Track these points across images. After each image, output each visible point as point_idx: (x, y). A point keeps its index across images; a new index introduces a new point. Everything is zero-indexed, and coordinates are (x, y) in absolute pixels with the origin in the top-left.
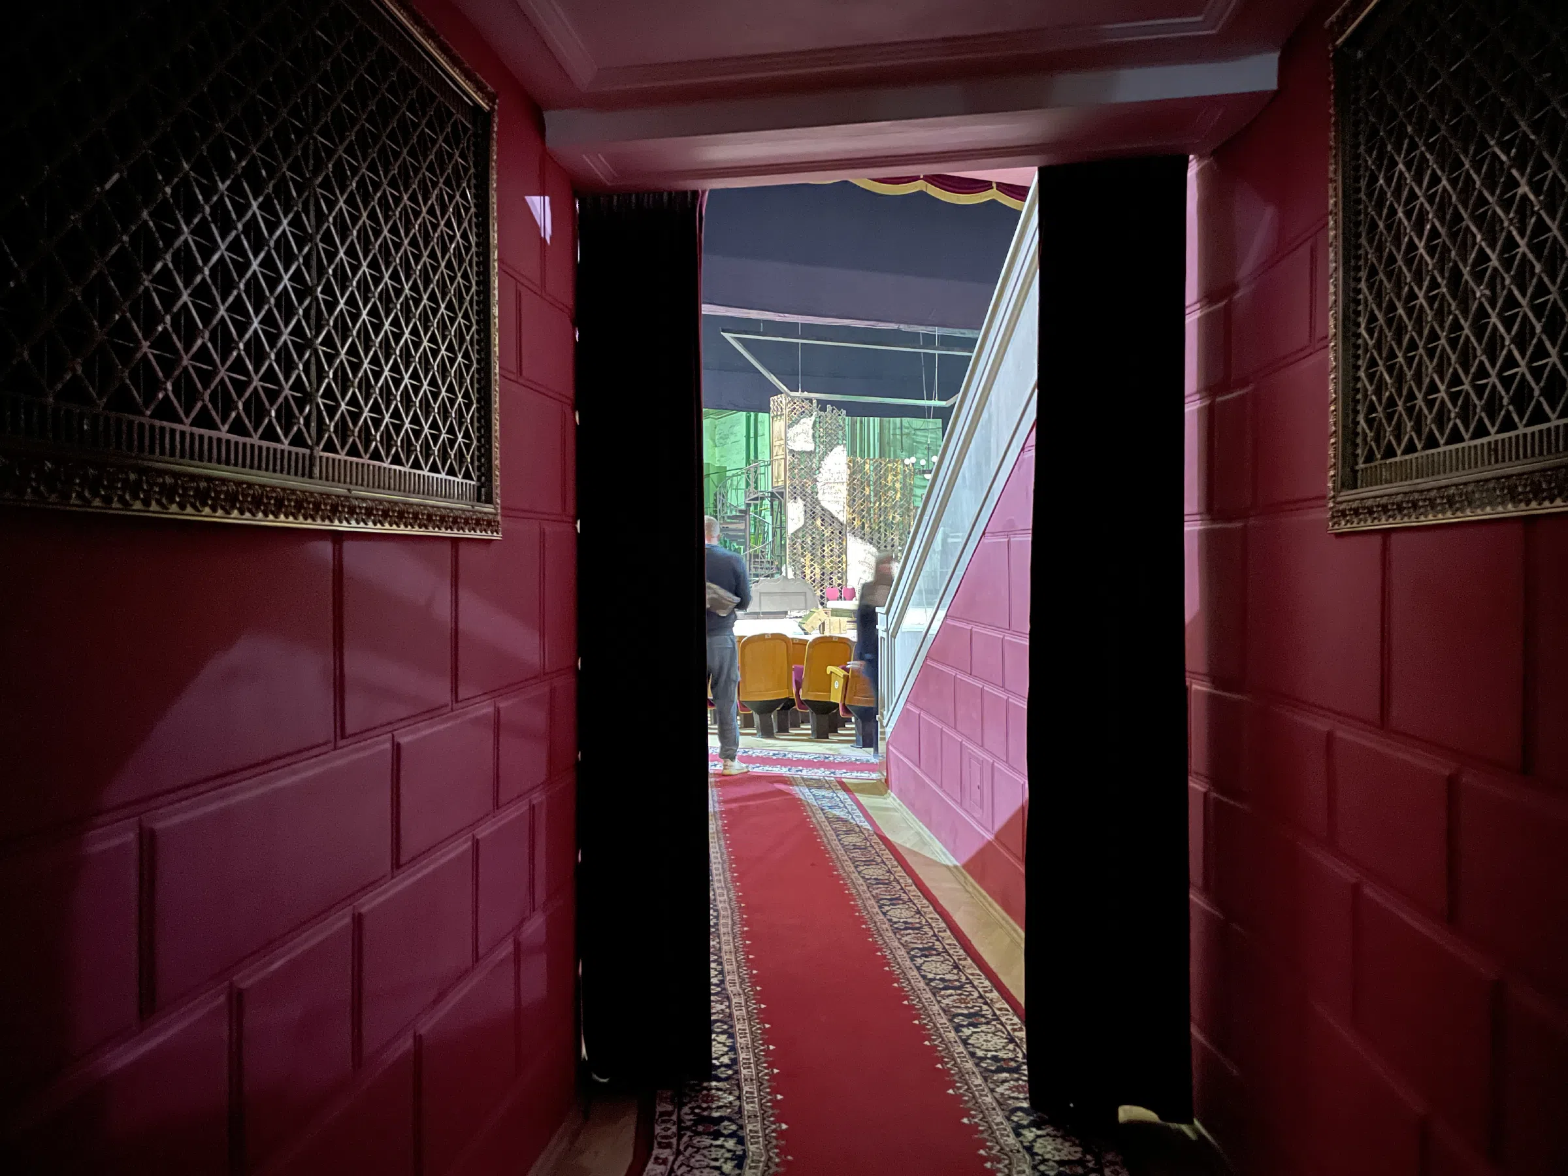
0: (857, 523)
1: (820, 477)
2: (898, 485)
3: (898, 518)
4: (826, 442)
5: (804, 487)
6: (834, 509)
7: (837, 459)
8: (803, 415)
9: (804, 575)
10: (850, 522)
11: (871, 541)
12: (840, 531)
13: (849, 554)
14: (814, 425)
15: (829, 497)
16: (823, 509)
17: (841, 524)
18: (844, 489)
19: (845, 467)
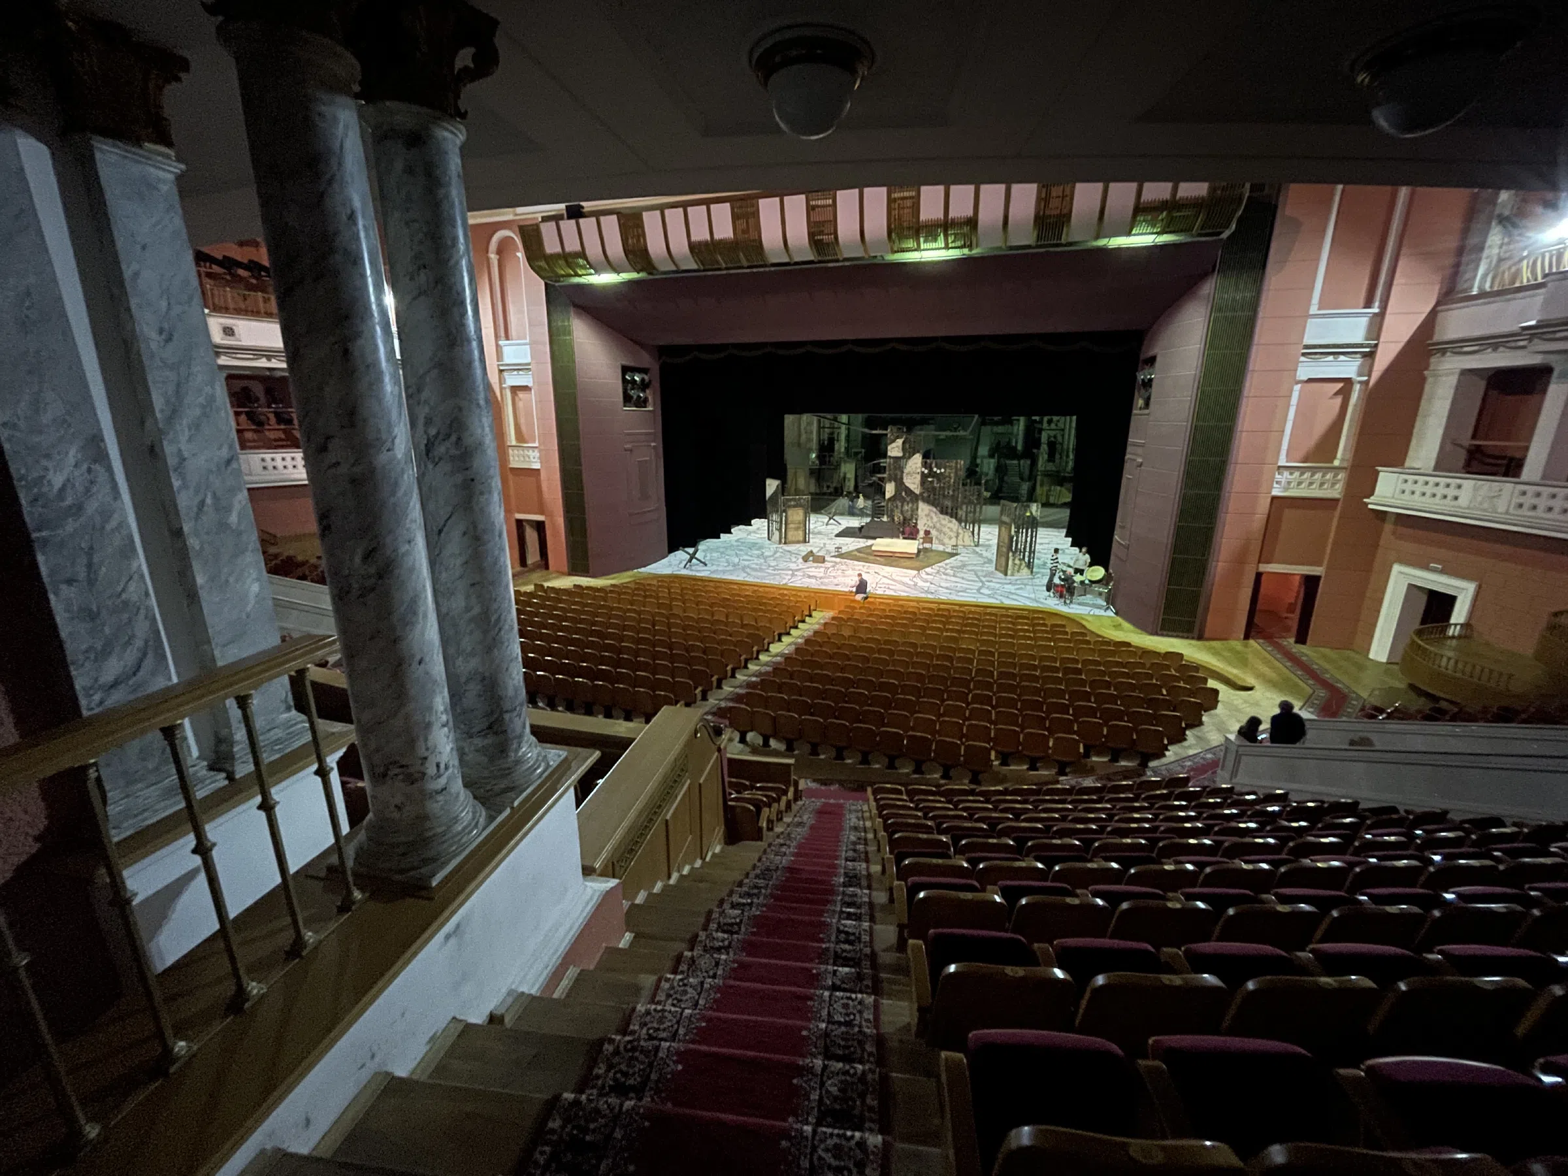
0: (925, 495)
1: (906, 471)
2: (952, 475)
3: (951, 493)
4: (908, 452)
5: (896, 475)
6: (912, 487)
7: (915, 461)
8: (898, 437)
9: (893, 520)
10: (921, 494)
11: (933, 504)
12: (915, 498)
13: (920, 510)
14: (904, 443)
15: (910, 481)
16: (906, 487)
17: (916, 495)
18: (919, 477)
19: (920, 465)
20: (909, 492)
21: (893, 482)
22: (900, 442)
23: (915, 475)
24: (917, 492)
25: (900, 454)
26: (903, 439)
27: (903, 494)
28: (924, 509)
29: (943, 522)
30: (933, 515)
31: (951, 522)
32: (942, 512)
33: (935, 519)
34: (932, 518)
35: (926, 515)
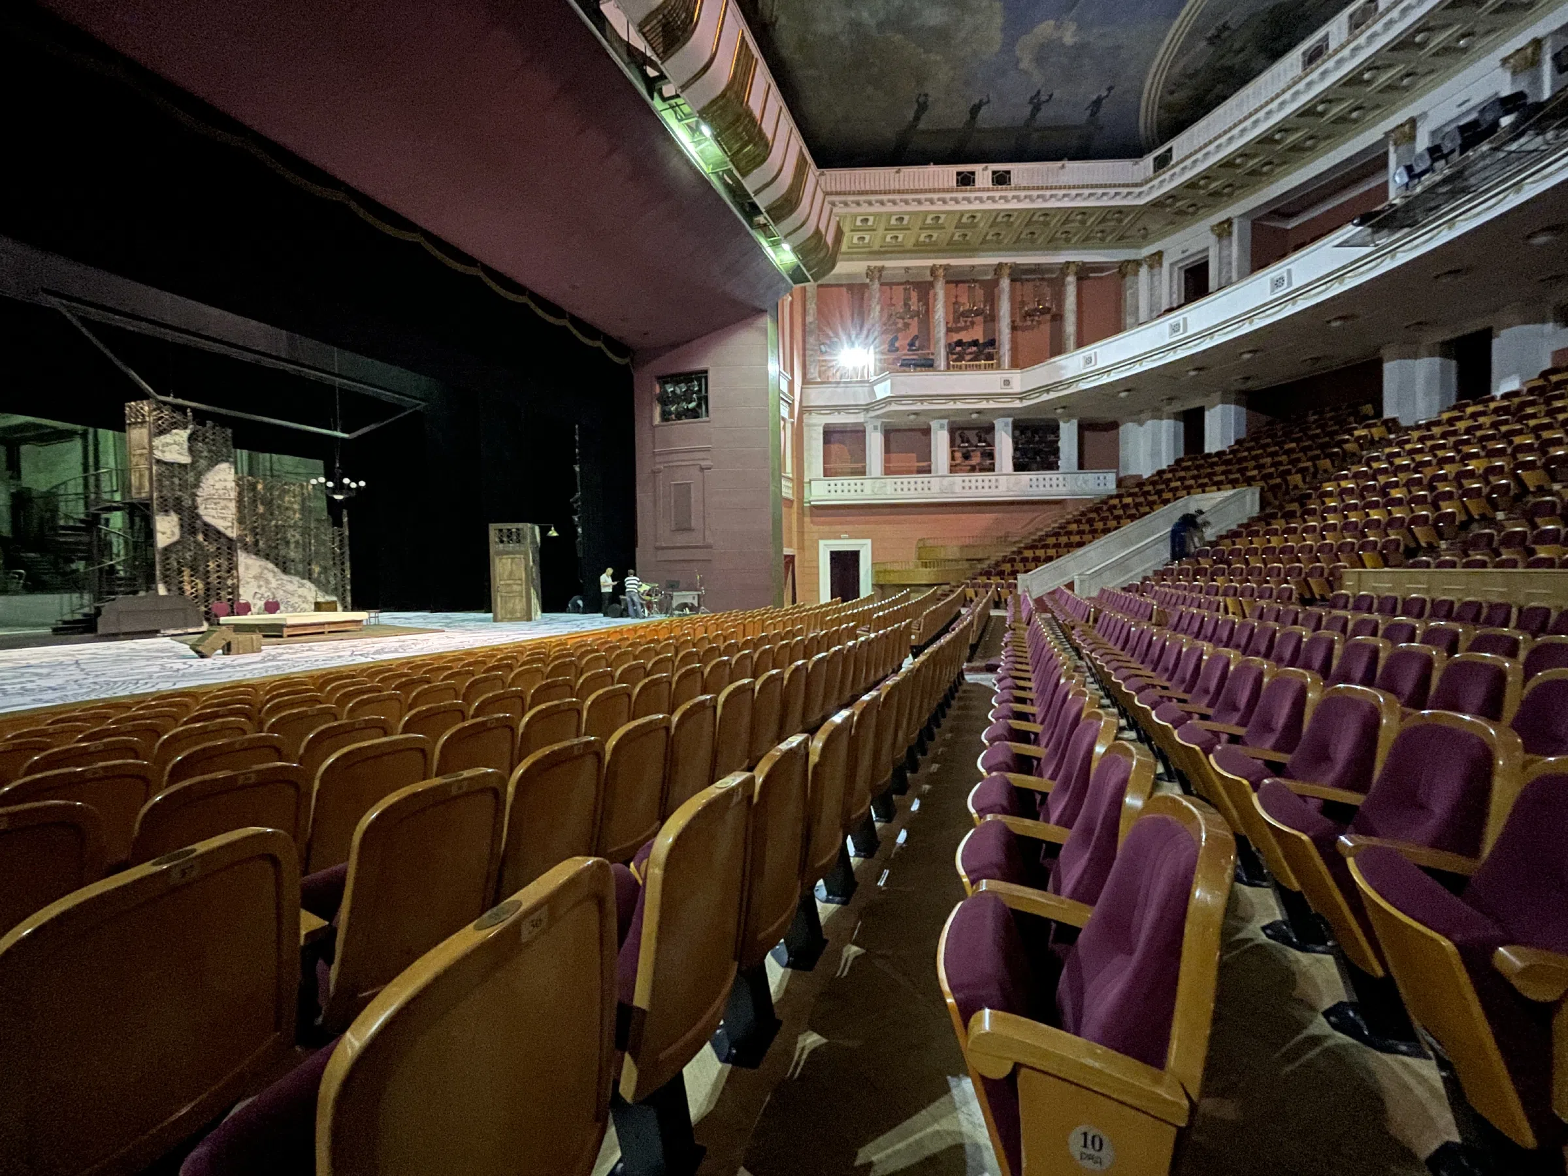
0: (249, 540)
1: (201, 493)
4: (206, 456)
5: (178, 500)
6: (220, 524)
7: (222, 476)
8: (175, 425)
9: (182, 591)
10: (241, 538)
11: (267, 557)
12: (229, 547)
13: (241, 569)
14: (191, 438)
15: (213, 513)
16: (206, 524)
17: (230, 540)
18: (233, 505)
19: (233, 484)
20: (211, 532)
21: (172, 513)
22: (182, 435)
23: (223, 503)
24: (232, 533)
25: (186, 459)
26: (188, 431)
27: (200, 538)
28: (249, 566)
29: (290, 587)
30: (270, 576)
31: (303, 586)
32: (285, 571)
33: (274, 583)
34: (267, 582)
35: (255, 577)
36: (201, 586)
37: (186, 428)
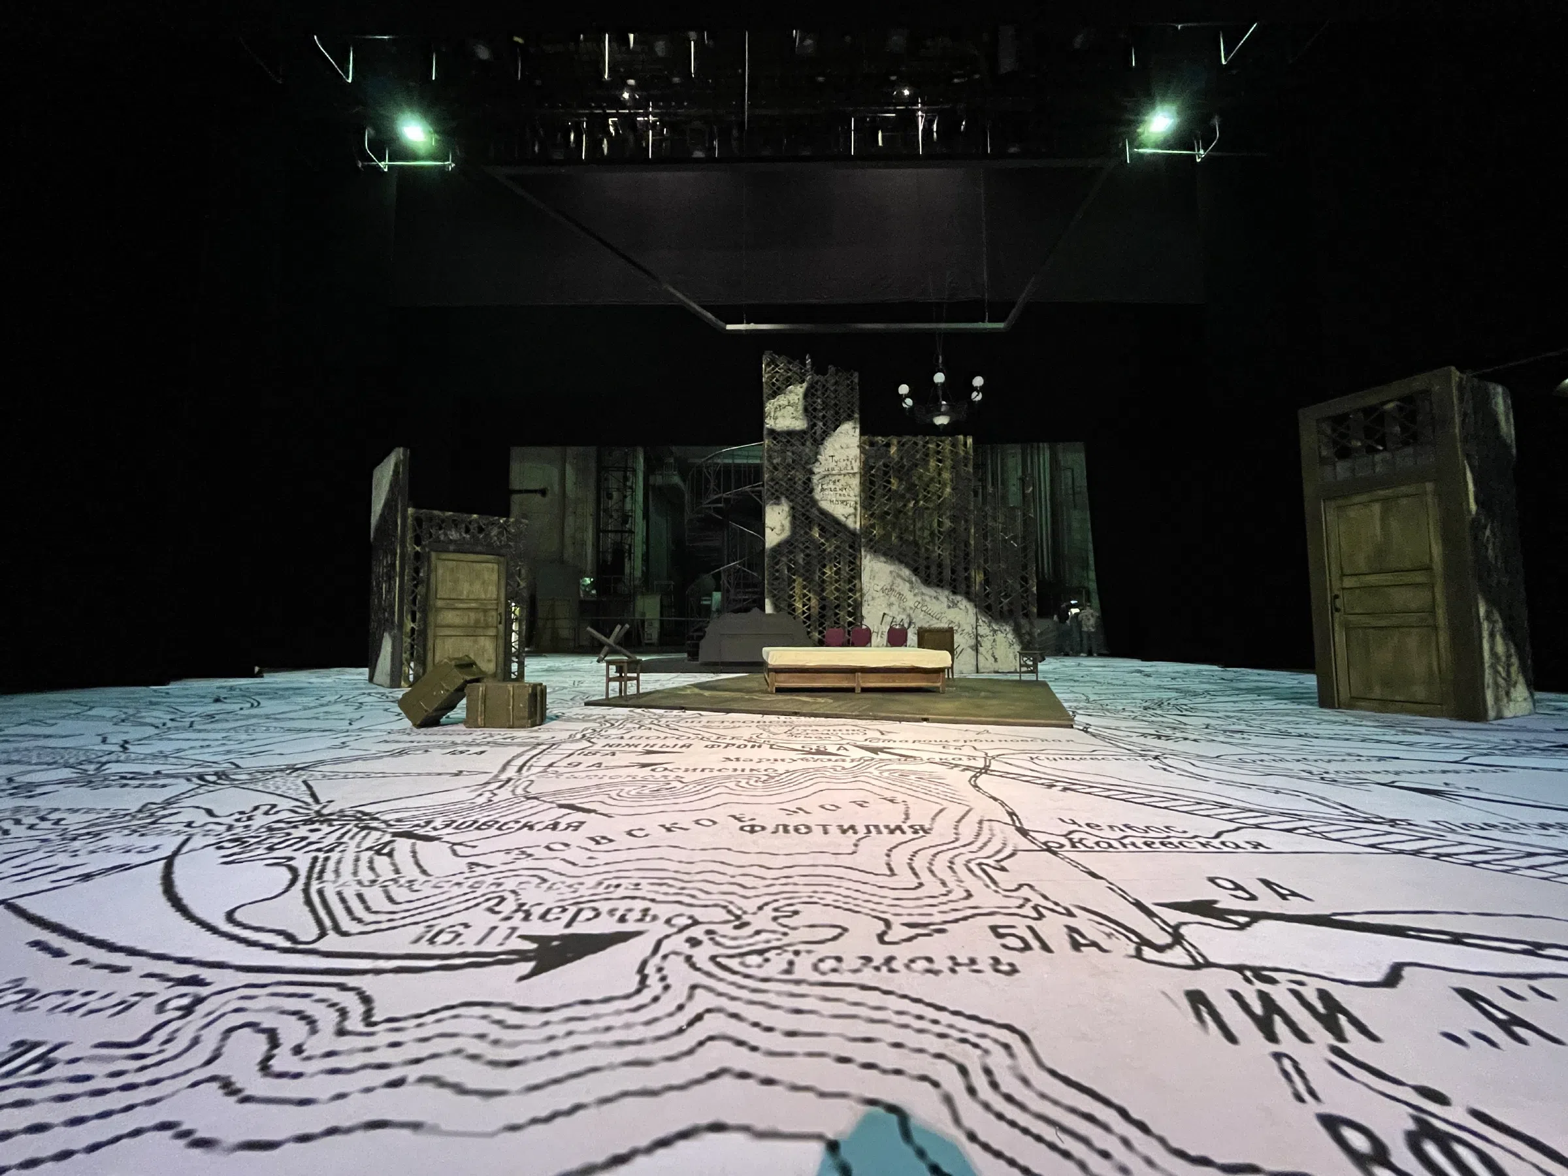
0: (878, 532)
1: (818, 469)
2: (946, 475)
3: (948, 524)
4: (823, 418)
5: (792, 483)
6: (840, 511)
7: (844, 441)
8: (788, 382)
12: (850, 545)
14: (808, 395)
15: (831, 495)
16: (823, 513)
17: (853, 533)
18: (855, 482)
19: (857, 451)
20: (829, 524)
21: (783, 500)
22: (796, 393)
23: (844, 480)
24: (854, 524)
25: (800, 424)
26: (805, 385)
27: (816, 533)
28: (876, 574)
31: (955, 605)
33: (911, 600)
34: (901, 597)
35: (883, 590)
36: (814, 602)
37: (803, 382)
